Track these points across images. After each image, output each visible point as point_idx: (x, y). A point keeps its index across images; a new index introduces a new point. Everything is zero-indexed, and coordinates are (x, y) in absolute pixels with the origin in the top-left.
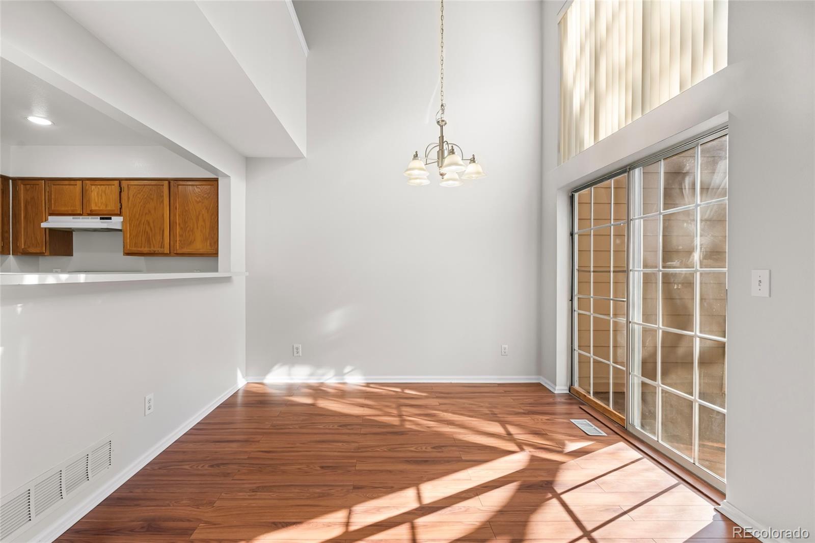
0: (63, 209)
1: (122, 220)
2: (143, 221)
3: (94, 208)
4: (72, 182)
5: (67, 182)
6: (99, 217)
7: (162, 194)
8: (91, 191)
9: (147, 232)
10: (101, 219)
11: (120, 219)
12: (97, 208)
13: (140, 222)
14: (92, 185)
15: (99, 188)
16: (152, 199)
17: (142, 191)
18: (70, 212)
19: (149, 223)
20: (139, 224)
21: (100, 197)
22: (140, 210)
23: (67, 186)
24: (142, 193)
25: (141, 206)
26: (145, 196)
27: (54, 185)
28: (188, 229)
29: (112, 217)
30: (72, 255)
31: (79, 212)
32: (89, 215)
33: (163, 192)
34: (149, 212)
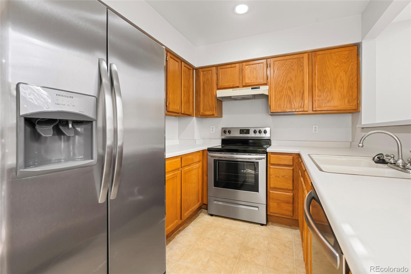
0: (226, 85)
1: (268, 88)
2: (285, 87)
3: (247, 81)
4: (233, 65)
5: (229, 66)
6: (251, 88)
7: (302, 65)
8: (246, 70)
9: (289, 96)
10: (252, 89)
11: (267, 87)
12: (250, 81)
13: (283, 88)
14: (246, 65)
15: (251, 67)
16: (294, 70)
17: (285, 64)
18: (231, 86)
19: (290, 89)
20: (282, 90)
21: (252, 73)
22: (283, 79)
23: (229, 69)
24: (284, 66)
25: (284, 76)
26: (287, 68)
27: (221, 69)
28: (326, 90)
29: (261, 87)
30: (222, 117)
31: (237, 85)
32: (244, 86)
33: (303, 63)
34: (291, 79)
